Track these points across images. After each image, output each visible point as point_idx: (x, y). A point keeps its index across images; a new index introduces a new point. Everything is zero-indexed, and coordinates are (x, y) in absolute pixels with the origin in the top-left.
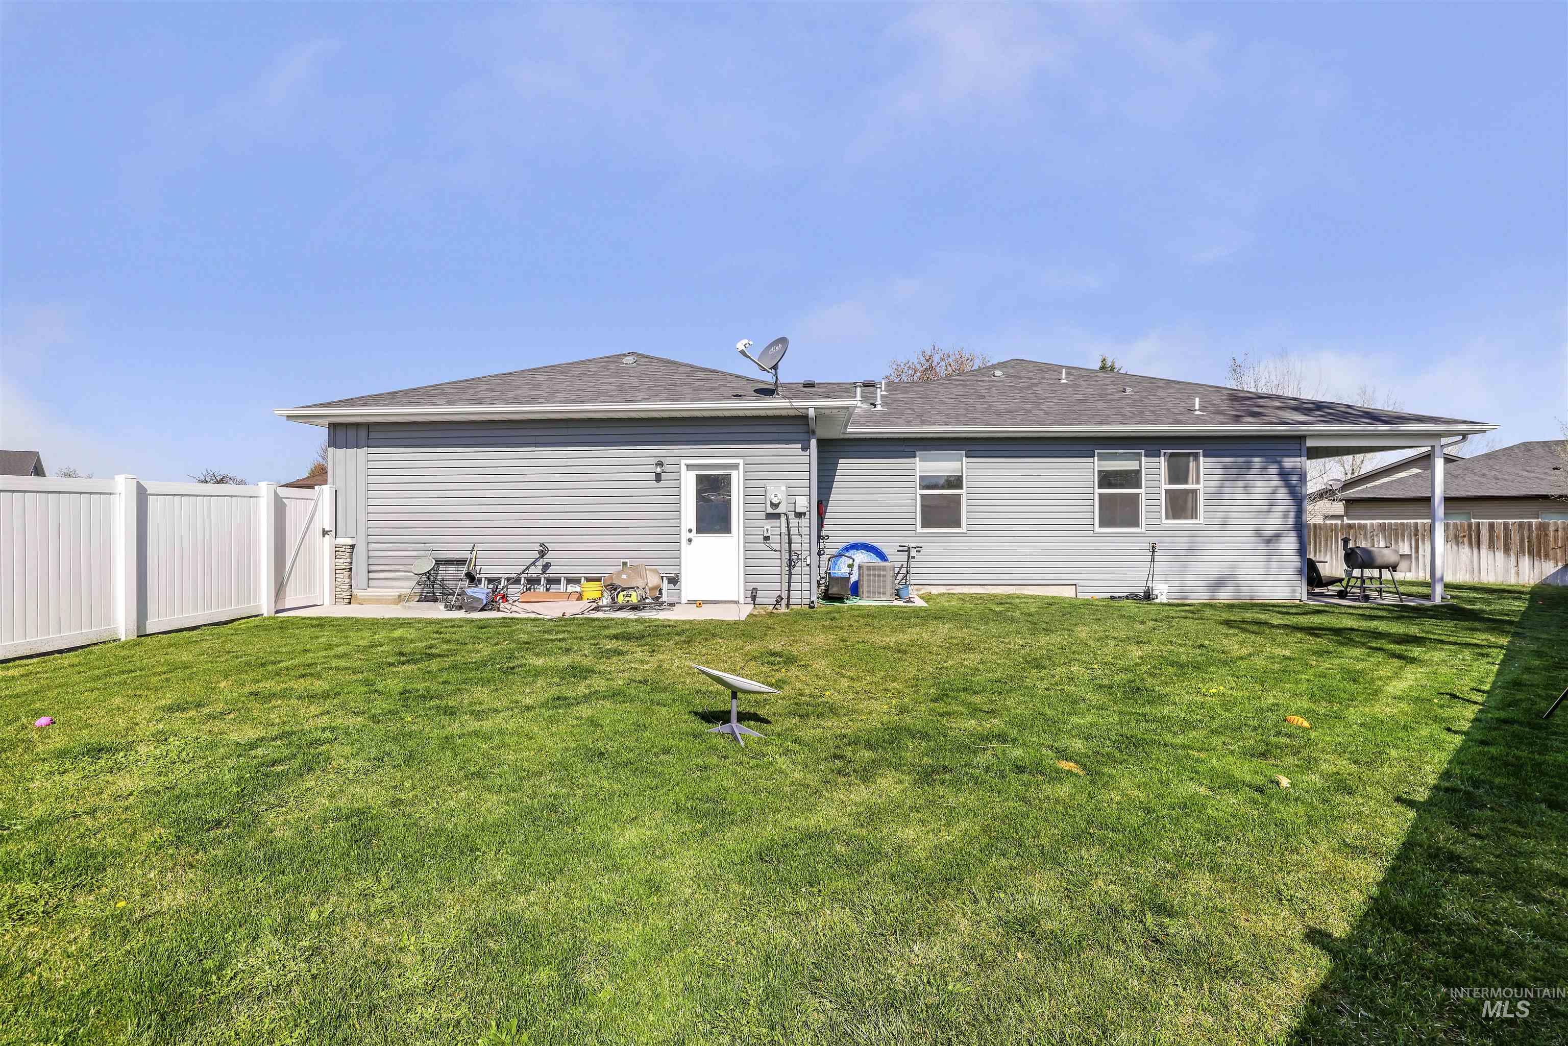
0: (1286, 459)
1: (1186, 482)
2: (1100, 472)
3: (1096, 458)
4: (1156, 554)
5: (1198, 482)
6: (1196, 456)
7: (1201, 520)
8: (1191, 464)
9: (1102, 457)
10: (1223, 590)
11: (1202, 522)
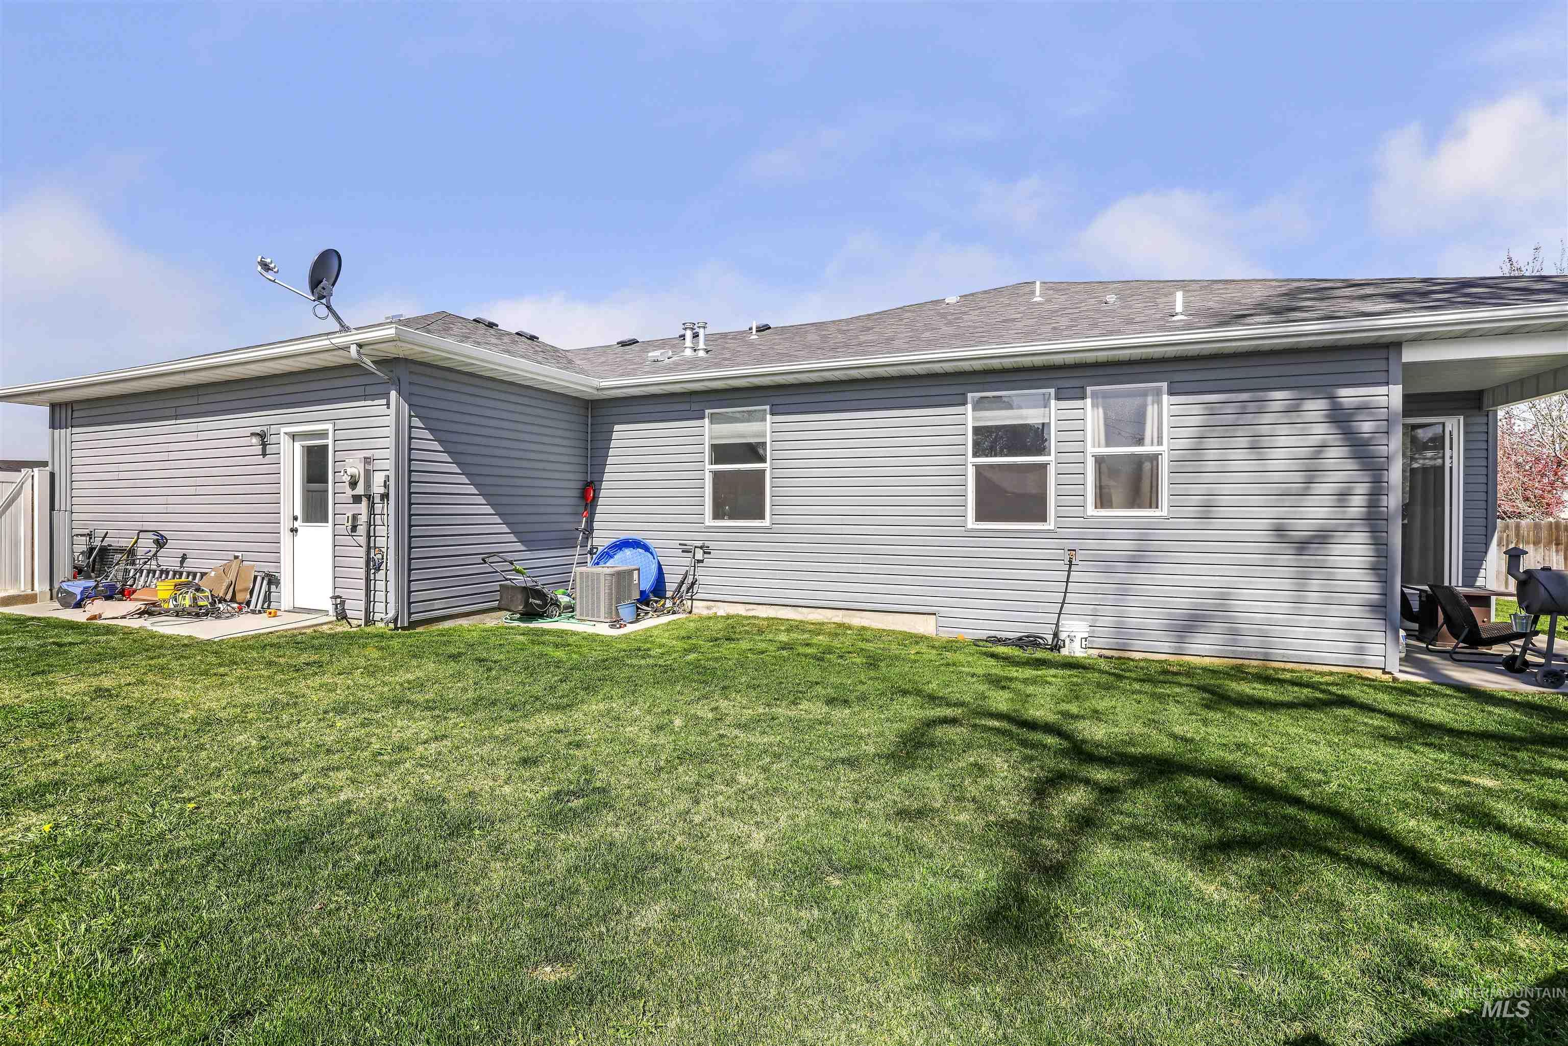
0: (1343, 392)
1: (1140, 441)
2: (977, 430)
3: (969, 406)
4: (1073, 568)
5: (1160, 443)
6: (1158, 393)
7: (1163, 510)
8: (1149, 409)
9: (979, 405)
10: (1199, 638)
11: (1165, 513)
